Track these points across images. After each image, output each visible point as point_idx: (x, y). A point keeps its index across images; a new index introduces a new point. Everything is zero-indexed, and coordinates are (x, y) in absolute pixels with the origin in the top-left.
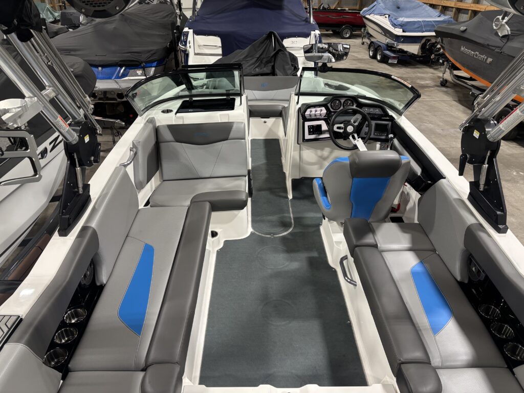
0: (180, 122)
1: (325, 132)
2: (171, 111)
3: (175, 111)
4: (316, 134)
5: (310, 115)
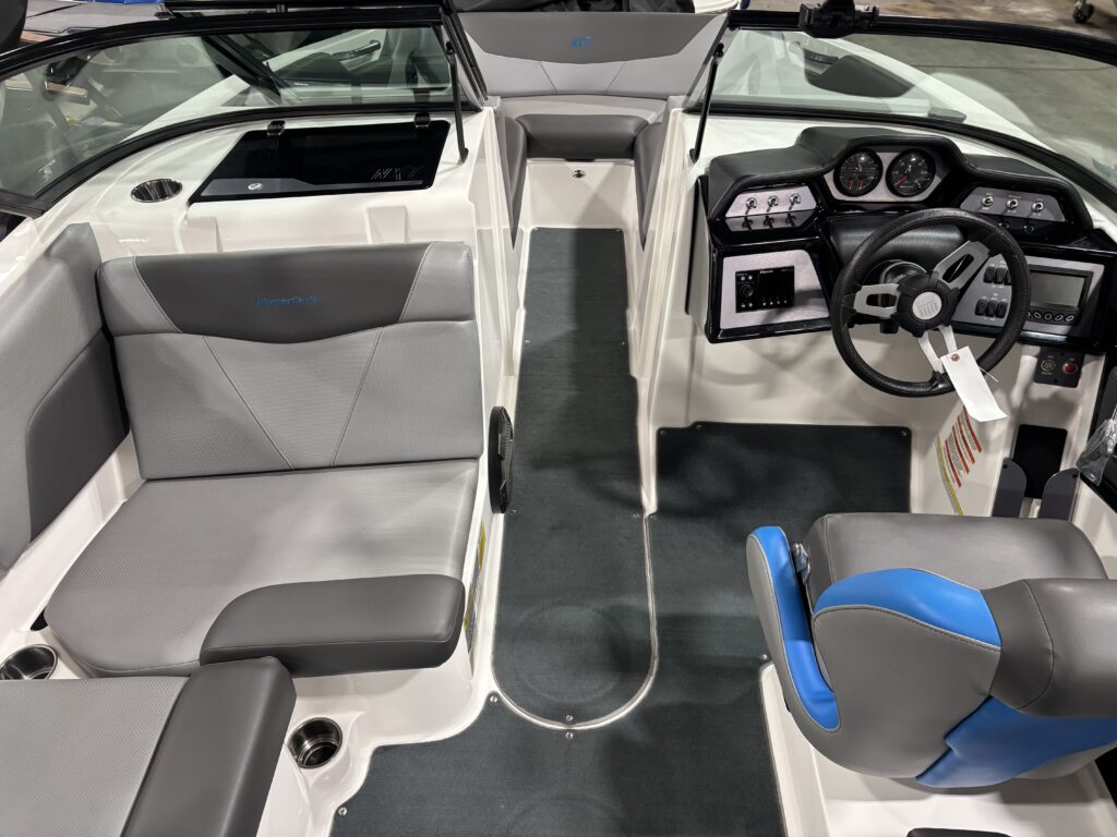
0: (205, 247)
1: (807, 297)
2: (176, 188)
3: (189, 188)
4: (768, 307)
5: (747, 222)
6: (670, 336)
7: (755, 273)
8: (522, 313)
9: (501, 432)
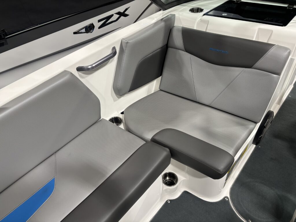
0: (203, 29)
2: (202, 10)
3: (205, 12)
9: (269, 119)
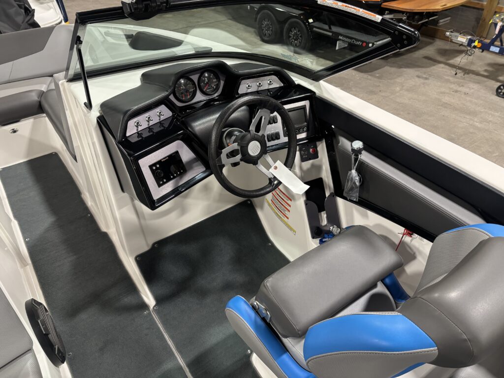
4: (174, 177)
5: (139, 134)
6: (120, 207)
7: (159, 162)
8: (15, 224)
9: (38, 318)
